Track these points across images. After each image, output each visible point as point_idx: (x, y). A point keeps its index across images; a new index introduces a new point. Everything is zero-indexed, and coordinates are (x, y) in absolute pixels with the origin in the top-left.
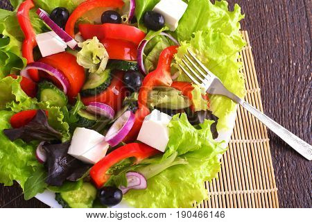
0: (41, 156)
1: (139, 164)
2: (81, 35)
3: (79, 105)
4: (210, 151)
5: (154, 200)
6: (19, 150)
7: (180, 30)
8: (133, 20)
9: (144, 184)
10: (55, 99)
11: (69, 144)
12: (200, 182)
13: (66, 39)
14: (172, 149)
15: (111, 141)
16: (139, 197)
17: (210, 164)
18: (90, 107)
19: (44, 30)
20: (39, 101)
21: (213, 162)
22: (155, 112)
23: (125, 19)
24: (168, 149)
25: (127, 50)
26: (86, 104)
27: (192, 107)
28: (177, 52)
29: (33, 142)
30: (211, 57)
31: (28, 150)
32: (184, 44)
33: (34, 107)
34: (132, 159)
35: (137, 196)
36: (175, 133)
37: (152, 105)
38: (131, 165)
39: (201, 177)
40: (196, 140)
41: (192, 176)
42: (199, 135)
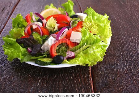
5: (78, 60)
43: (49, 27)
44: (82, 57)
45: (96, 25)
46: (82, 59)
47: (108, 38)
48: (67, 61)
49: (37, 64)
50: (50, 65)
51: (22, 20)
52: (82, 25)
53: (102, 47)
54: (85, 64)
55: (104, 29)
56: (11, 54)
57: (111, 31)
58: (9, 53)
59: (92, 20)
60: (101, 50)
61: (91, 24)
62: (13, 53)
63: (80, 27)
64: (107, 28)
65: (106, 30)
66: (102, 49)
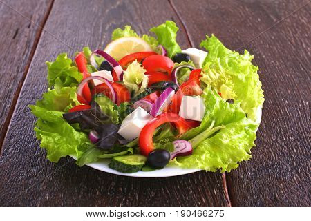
3: (126, 103)
5: (200, 159)
9: (189, 147)
43: (129, 81)
44: (206, 152)
45: (230, 77)
46: (208, 156)
47: (257, 107)
48: (176, 162)
49: (113, 168)
50: (141, 170)
51: (70, 67)
52: (200, 79)
53: (247, 128)
54: (214, 167)
55: (245, 87)
56: (54, 147)
57: (262, 91)
58: (51, 145)
59: (220, 66)
60: (245, 136)
61: (218, 75)
62: (58, 144)
63: (195, 82)
64: (253, 84)
65: (250, 88)
66: (247, 133)
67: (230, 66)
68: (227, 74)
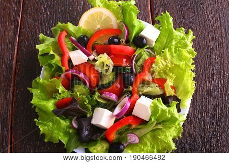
0: (75, 125)
1: (134, 129)
2: (96, 52)
3: (97, 94)
4: (176, 119)
6: (62, 121)
7: (156, 47)
8: (127, 41)
9: (137, 141)
10: (82, 91)
11: (91, 118)
12: (170, 139)
13: (88, 55)
14: (153, 119)
15: (117, 116)
16: (134, 148)
17: (176, 128)
18: (103, 95)
19: (74, 49)
20: (72, 92)
21: (178, 127)
22: (143, 97)
23: (122, 41)
24: (150, 119)
25: (125, 60)
26: (101, 94)
27: (164, 94)
28: (154, 62)
29: (70, 117)
30: (175, 63)
31: (67, 122)
32: (158, 57)
33: (70, 96)
34: (130, 126)
35: (133, 148)
36: (155, 110)
37: (141, 93)
38: (129, 129)
39: (171, 136)
40: (168, 114)
41: (166, 135)
42: (169, 111)
55: (184, 72)
58: (47, 132)
67: (175, 52)
68: (172, 63)
